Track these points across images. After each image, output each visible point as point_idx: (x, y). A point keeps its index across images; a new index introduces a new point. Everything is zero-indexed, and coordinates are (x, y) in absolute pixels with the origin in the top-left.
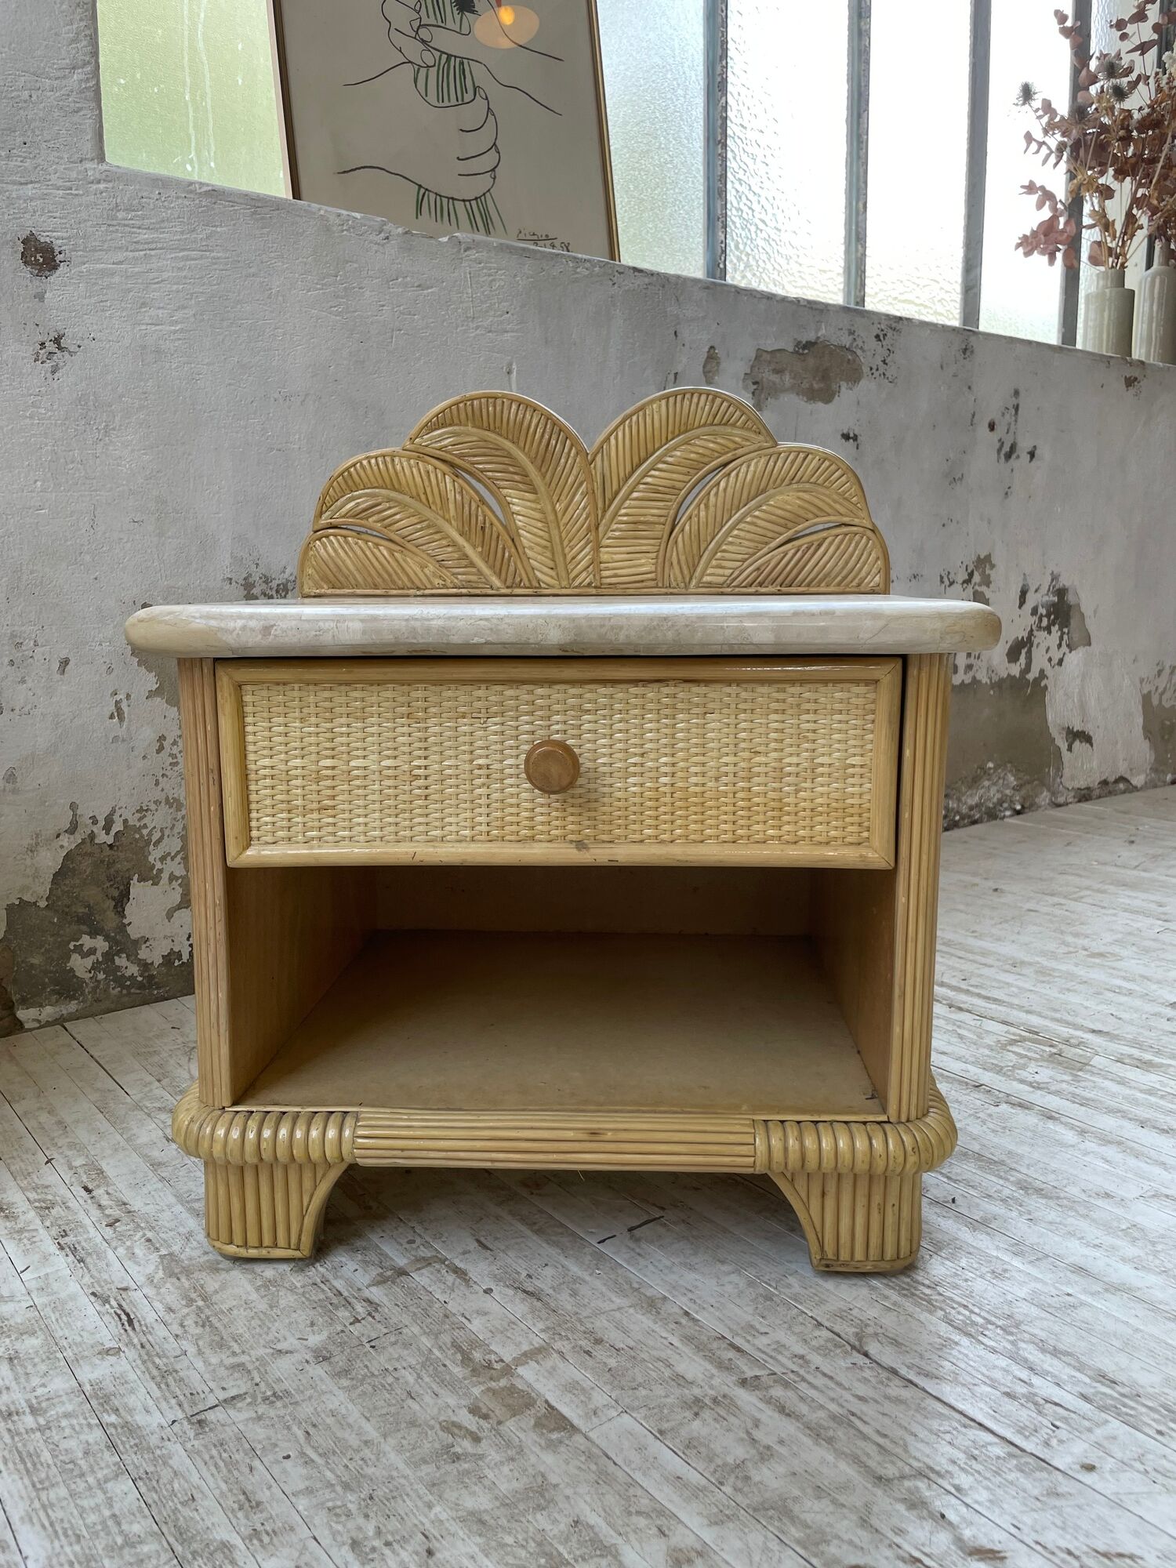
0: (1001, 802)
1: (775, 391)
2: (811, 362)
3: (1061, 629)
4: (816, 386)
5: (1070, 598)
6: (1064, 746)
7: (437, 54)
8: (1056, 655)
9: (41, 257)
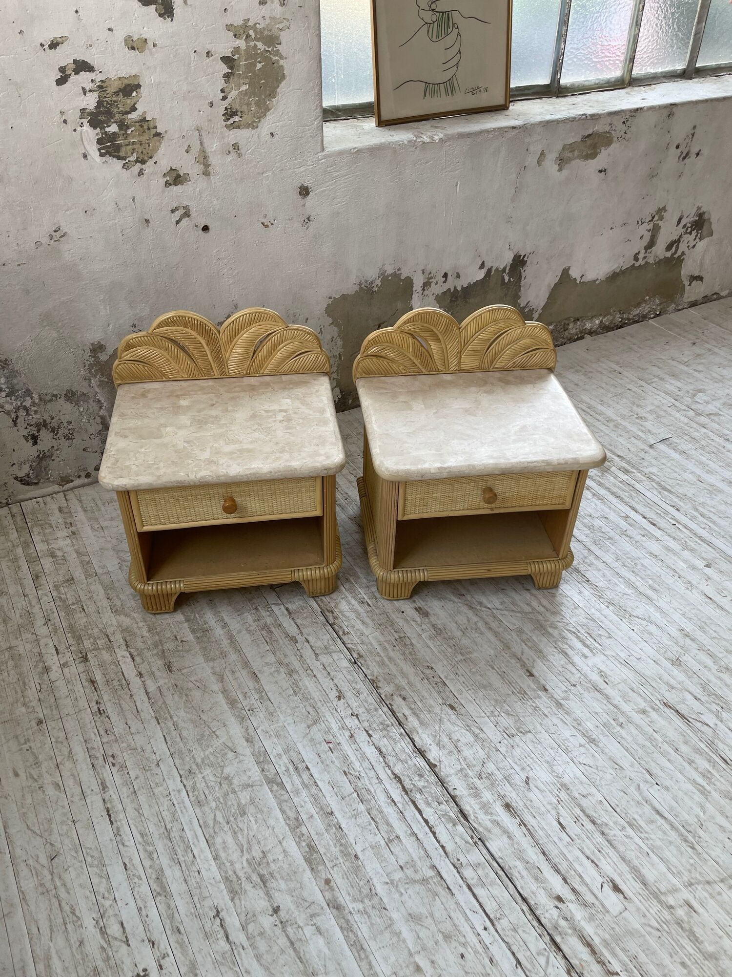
0: (649, 312)
1: (569, 160)
2: (589, 142)
3: (697, 232)
4: (589, 152)
5: (706, 216)
6: (686, 283)
7: (438, 14)
8: (691, 244)
9: (304, 191)
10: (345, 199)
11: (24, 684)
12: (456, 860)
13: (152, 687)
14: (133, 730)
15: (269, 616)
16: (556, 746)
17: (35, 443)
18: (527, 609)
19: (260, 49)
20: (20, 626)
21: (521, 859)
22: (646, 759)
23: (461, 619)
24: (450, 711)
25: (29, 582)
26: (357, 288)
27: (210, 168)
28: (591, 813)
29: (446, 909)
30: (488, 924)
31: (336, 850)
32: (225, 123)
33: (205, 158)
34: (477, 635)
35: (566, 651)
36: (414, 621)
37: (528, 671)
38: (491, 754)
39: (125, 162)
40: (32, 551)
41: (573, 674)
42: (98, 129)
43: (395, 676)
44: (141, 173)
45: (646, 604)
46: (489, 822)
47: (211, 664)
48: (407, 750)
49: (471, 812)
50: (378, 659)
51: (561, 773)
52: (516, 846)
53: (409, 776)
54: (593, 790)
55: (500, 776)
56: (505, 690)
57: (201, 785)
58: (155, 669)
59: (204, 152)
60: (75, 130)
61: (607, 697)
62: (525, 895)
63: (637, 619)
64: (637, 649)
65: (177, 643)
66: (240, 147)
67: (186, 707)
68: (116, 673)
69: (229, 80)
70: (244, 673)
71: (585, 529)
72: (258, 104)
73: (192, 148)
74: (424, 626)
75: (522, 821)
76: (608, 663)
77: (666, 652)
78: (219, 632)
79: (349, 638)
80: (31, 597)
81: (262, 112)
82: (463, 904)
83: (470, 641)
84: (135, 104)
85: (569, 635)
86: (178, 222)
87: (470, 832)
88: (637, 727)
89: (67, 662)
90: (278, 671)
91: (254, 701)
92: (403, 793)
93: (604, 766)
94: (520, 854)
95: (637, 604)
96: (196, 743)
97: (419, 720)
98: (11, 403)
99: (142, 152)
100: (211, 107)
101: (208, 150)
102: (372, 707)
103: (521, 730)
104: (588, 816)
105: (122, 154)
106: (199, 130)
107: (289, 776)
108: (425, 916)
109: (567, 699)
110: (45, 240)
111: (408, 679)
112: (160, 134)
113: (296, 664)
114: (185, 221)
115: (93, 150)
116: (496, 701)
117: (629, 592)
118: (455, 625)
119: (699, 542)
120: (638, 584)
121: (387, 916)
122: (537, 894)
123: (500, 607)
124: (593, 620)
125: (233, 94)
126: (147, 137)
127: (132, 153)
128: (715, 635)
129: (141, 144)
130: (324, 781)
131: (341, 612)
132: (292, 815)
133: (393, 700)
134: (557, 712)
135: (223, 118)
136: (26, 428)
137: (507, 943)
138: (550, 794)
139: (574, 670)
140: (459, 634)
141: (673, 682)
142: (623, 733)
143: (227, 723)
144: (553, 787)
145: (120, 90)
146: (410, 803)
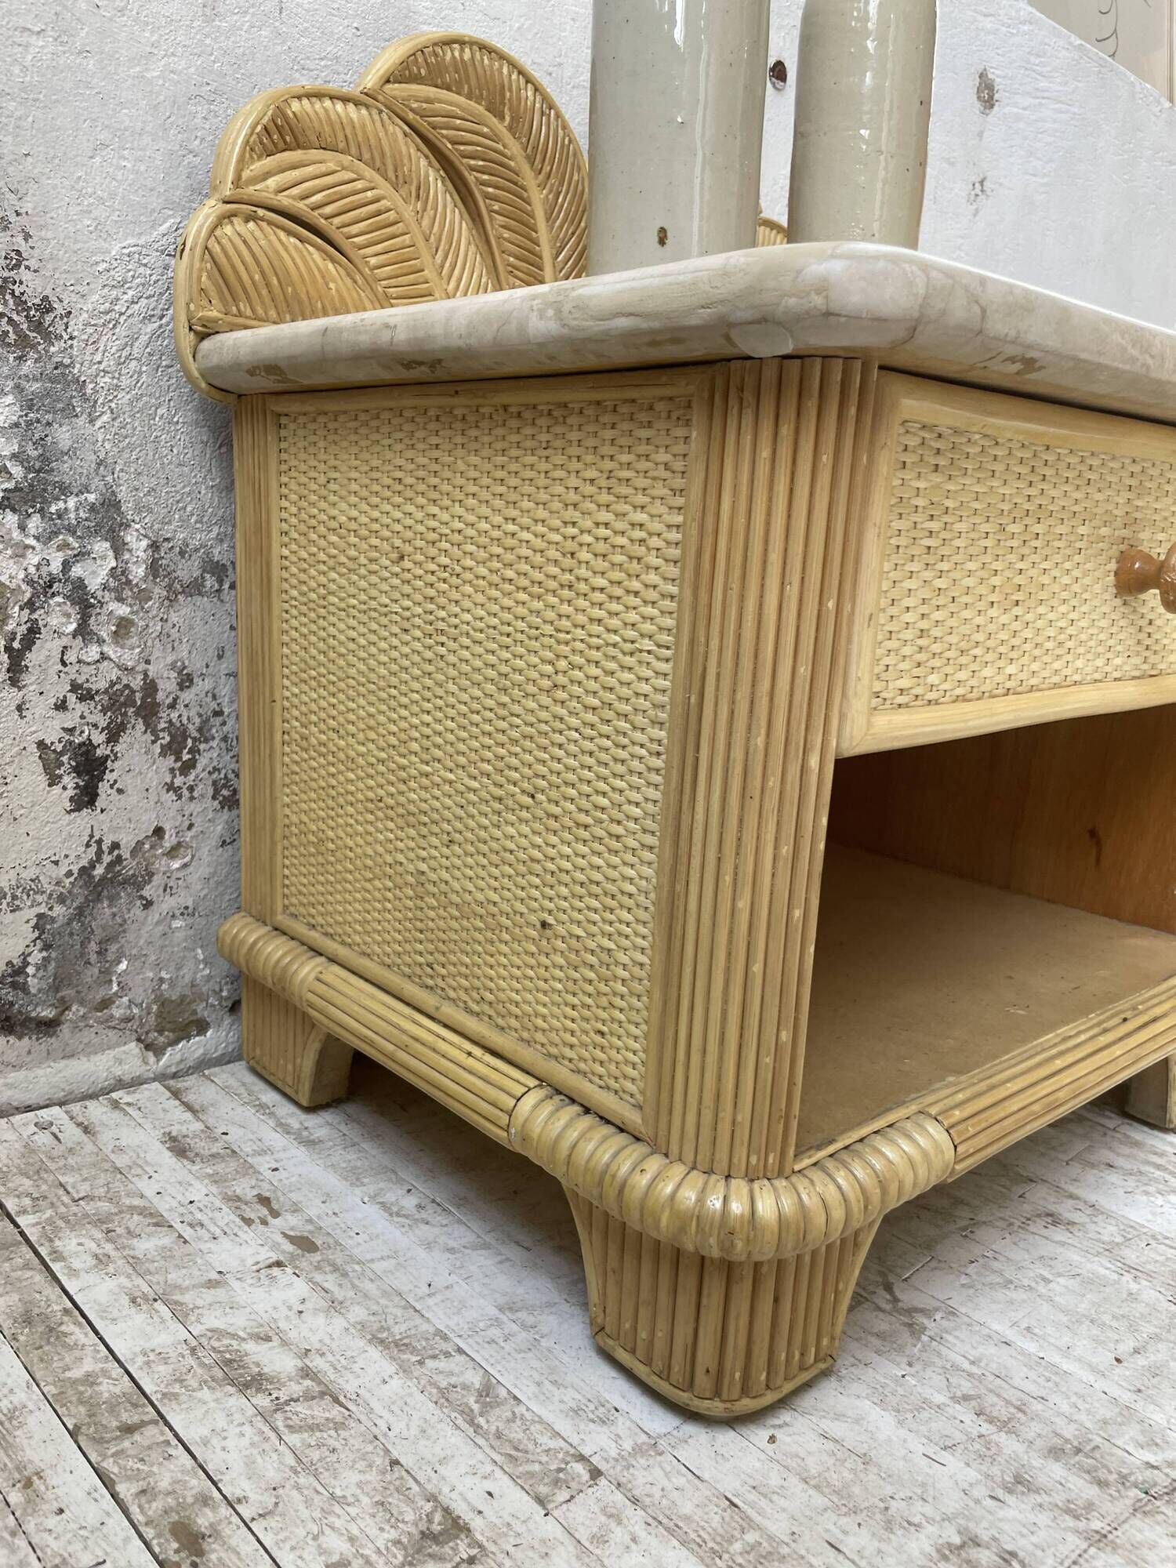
9: (986, 93)
10: (1047, 168)
17: (86, 798)
40: (88, 1366)
136: (61, 706)
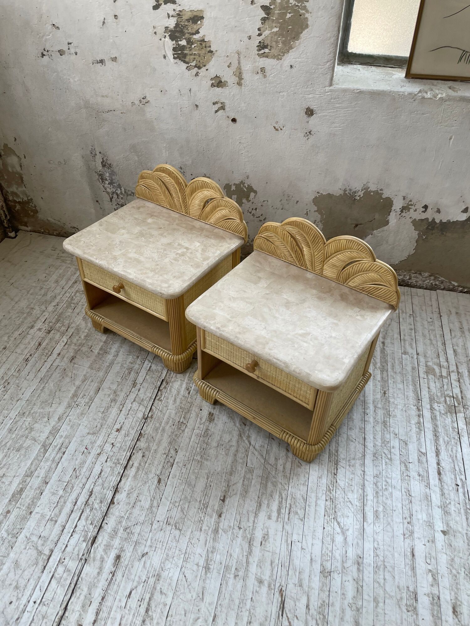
9: (310, 112)
10: (342, 125)
11: (19, 328)
12: (63, 557)
13: (55, 364)
14: (28, 378)
15: (139, 365)
16: (184, 552)
18: (272, 460)
19: (291, 4)
20: (46, 301)
21: (90, 589)
22: (223, 609)
23: (227, 437)
24: (156, 482)
25: (71, 283)
26: (342, 192)
27: (243, 81)
28: (153, 604)
29: (32, 575)
30: (38, 602)
31: (28, 501)
32: (258, 52)
33: (240, 73)
34: (223, 453)
35: (263, 504)
36: (201, 419)
37: (224, 496)
38: (146, 524)
39: (188, 65)
41: (248, 521)
42: (174, 41)
43: (154, 441)
44: (197, 75)
45: (357, 520)
46: (100, 556)
47: (89, 370)
48: (111, 484)
49: (98, 543)
50: (158, 425)
51: (167, 567)
52: (96, 580)
53: (96, 497)
54: (171, 595)
55: (135, 538)
56: (198, 495)
57: (20, 423)
58: (66, 356)
59: (240, 69)
60: (161, 39)
61: (250, 552)
62: (69, 607)
63: (336, 524)
64: (310, 542)
65: (89, 350)
66: (266, 71)
67: (56, 383)
68: (52, 347)
69: (265, 23)
70: (96, 385)
71: (380, 441)
72: (284, 43)
73: (232, 65)
74: (202, 426)
75: (115, 572)
76: (279, 534)
77: (327, 561)
78: (110, 357)
79: (158, 403)
80: (64, 290)
81: (286, 50)
82: (41, 581)
83: (215, 453)
84: (199, 29)
85: (277, 497)
86: (216, 112)
87: (86, 551)
88: (245, 586)
89: (42, 329)
90: (109, 395)
91: (83, 402)
92: (85, 503)
93: (194, 589)
94: (92, 586)
95: (351, 515)
96: (40, 403)
97: (136, 473)
98: (111, 189)
99: (199, 61)
100: (249, 39)
101: (243, 68)
102: (124, 447)
103: (178, 525)
104: (149, 604)
105: (187, 60)
106: (239, 53)
107: (53, 450)
108: (21, 568)
109: (225, 531)
110: (137, 102)
111: (158, 447)
112: (211, 52)
113: (120, 399)
114: (221, 112)
115: (170, 54)
116: (186, 497)
117: (357, 503)
118: (219, 438)
119: (462, 511)
120: (369, 503)
121: (9, 551)
122: (74, 614)
123: (257, 447)
124: (305, 500)
125: (267, 33)
126: (203, 52)
127: (193, 61)
128: (382, 581)
129: (199, 56)
130: (63, 465)
131: (171, 387)
132: (33, 468)
133: (138, 452)
134: (209, 534)
135: (257, 48)
137: (33, 619)
138: (146, 573)
139: (252, 519)
140: (214, 444)
141: (305, 583)
142: (231, 581)
143: (62, 403)
144: (152, 571)
145: (191, 19)
146: (81, 511)
